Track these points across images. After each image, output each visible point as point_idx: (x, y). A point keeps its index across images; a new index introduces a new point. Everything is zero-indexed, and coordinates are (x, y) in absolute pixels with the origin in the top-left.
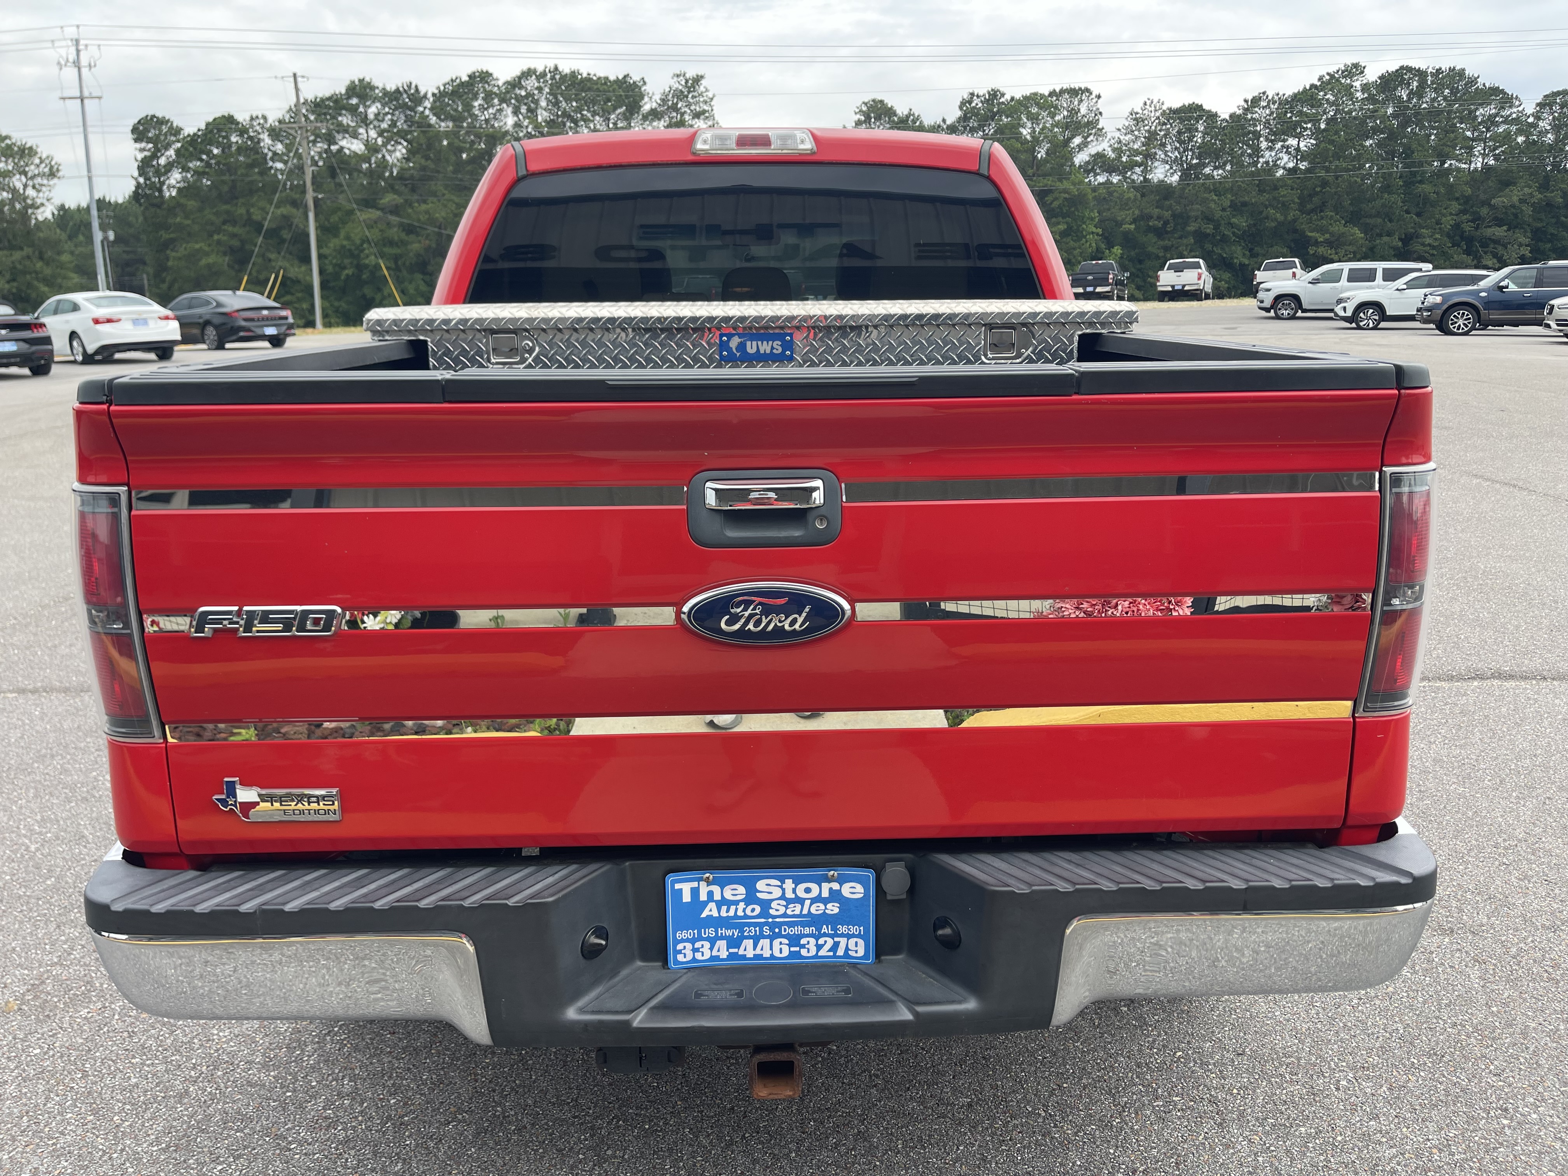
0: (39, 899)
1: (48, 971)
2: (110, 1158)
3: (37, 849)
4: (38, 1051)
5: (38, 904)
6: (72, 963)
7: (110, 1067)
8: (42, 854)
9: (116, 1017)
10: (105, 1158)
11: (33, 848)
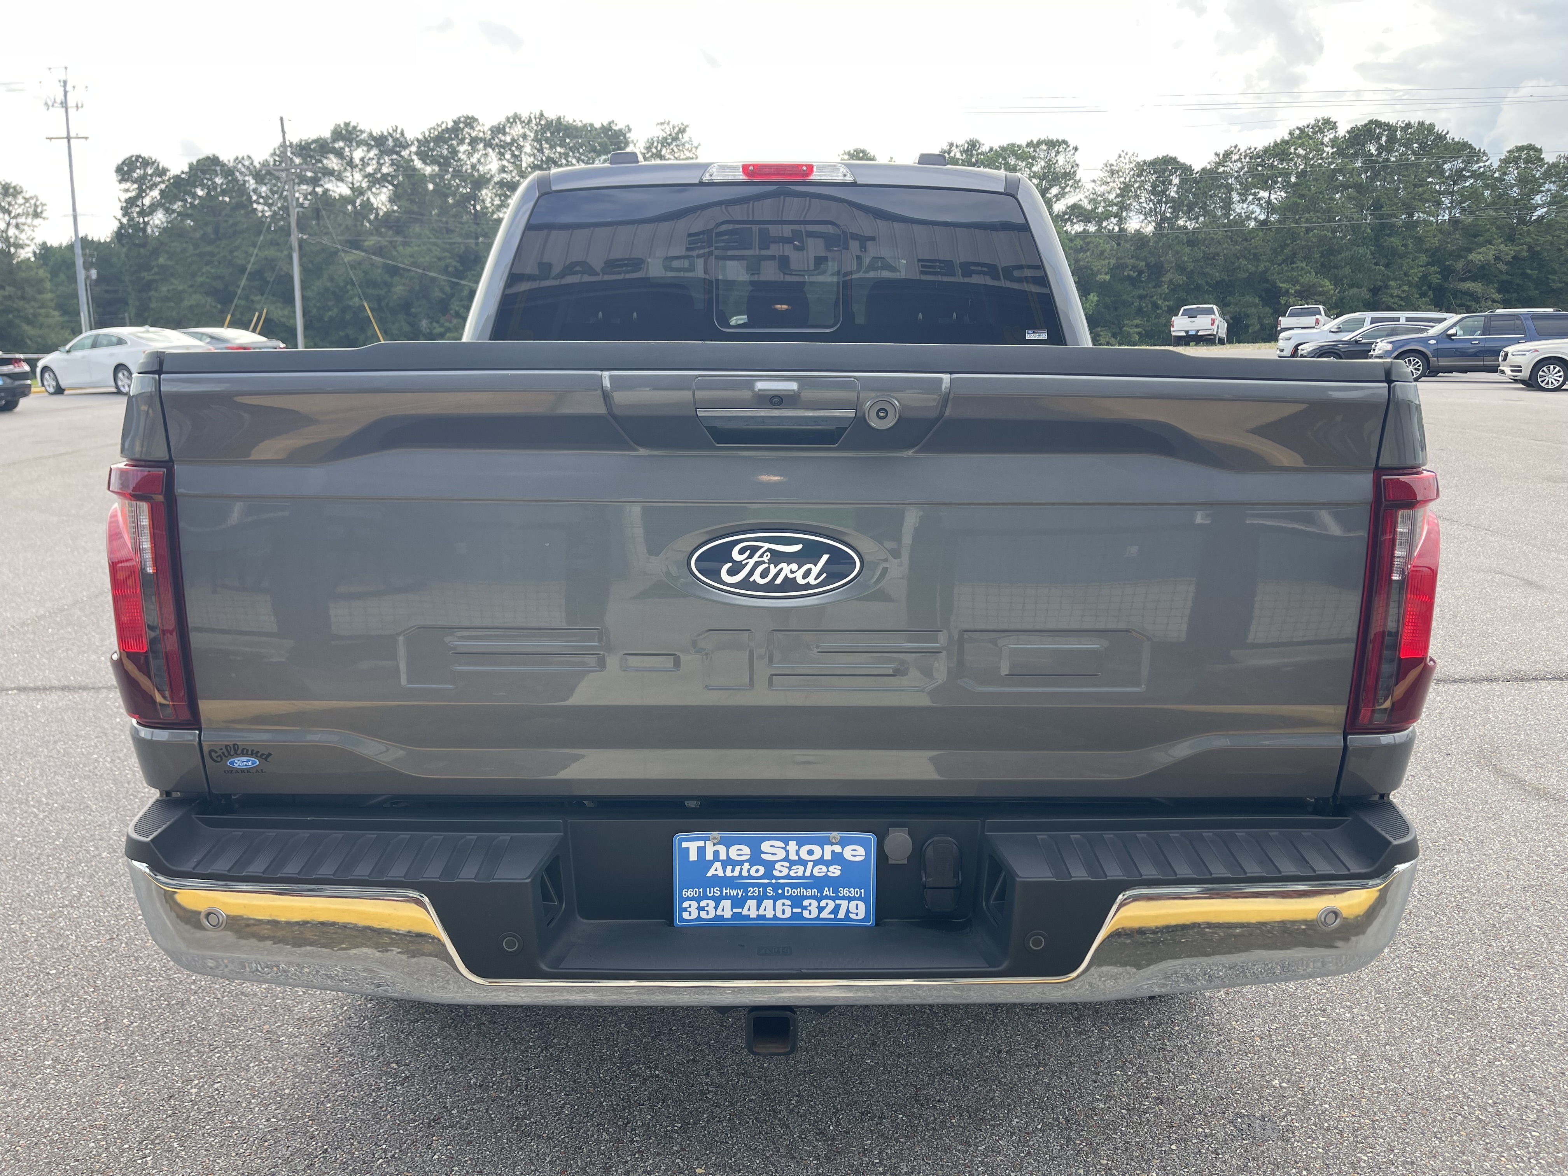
0: (48, 856)
1: (60, 911)
2: (122, 1050)
3: (46, 817)
4: (54, 971)
5: (48, 860)
6: (81, 905)
7: (119, 982)
8: (51, 821)
9: (124, 945)
10: (117, 1050)
11: (41, 816)
